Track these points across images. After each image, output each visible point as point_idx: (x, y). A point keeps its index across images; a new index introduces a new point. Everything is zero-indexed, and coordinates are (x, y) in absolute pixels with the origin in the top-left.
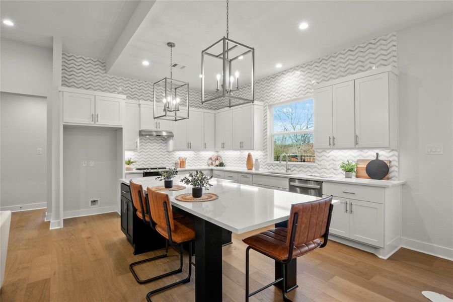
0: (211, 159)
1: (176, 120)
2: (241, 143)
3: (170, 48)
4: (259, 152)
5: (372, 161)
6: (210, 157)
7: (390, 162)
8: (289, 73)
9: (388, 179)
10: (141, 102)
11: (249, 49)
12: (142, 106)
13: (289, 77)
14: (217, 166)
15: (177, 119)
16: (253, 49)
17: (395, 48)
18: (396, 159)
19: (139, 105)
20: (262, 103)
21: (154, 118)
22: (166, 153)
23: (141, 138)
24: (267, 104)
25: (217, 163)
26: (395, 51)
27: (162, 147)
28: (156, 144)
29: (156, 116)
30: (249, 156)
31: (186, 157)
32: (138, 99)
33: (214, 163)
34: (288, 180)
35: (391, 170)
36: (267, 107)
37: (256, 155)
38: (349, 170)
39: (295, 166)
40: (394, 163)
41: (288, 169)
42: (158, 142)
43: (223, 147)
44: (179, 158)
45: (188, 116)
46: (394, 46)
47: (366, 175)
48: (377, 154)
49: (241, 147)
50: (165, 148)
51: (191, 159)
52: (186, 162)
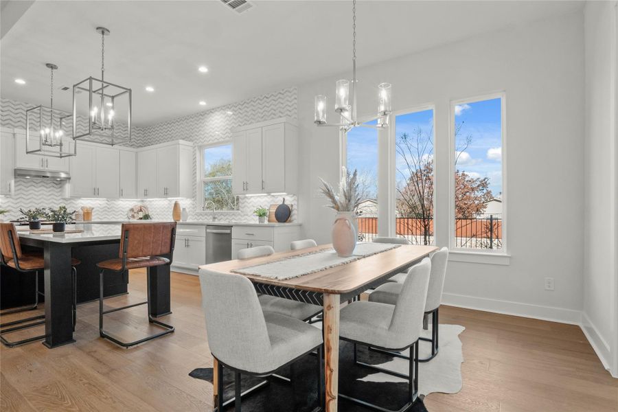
0: (132, 210)
1: (61, 157)
2: (166, 189)
3: (50, 69)
4: (188, 199)
5: (280, 206)
6: (131, 207)
7: (292, 206)
8: (216, 113)
9: (290, 221)
10: (16, 130)
11: (123, 90)
12: (18, 136)
13: (216, 117)
14: (141, 219)
15: (63, 155)
16: (130, 90)
17: (296, 101)
18: (296, 203)
19: (14, 134)
20: (191, 144)
21: (27, 153)
22: (61, 201)
23: (18, 179)
24: (195, 144)
25: (141, 215)
26: (296, 103)
27: (55, 193)
28: (45, 189)
29: (29, 150)
30: (176, 205)
31: (92, 206)
32: (13, 126)
33: (135, 215)
34: (204, 227)
35: (293, 213)
36: (196, 148)
37: (185, 203)
38: (262, 215)
39: (222, 214)
40: (295, 207)
41: (214, 218)
42: (48, 186)
43: (146, 195)
44: (82, 208)
45: (75, 153)
46: (296, 99)
47: (275, 219)
48: (284, 199)
49: (166, 194)
50: (59, 194)
51: (101, 210)
52: (93, 214)
